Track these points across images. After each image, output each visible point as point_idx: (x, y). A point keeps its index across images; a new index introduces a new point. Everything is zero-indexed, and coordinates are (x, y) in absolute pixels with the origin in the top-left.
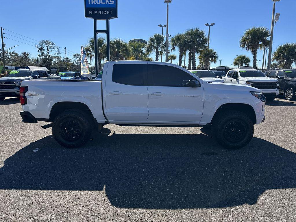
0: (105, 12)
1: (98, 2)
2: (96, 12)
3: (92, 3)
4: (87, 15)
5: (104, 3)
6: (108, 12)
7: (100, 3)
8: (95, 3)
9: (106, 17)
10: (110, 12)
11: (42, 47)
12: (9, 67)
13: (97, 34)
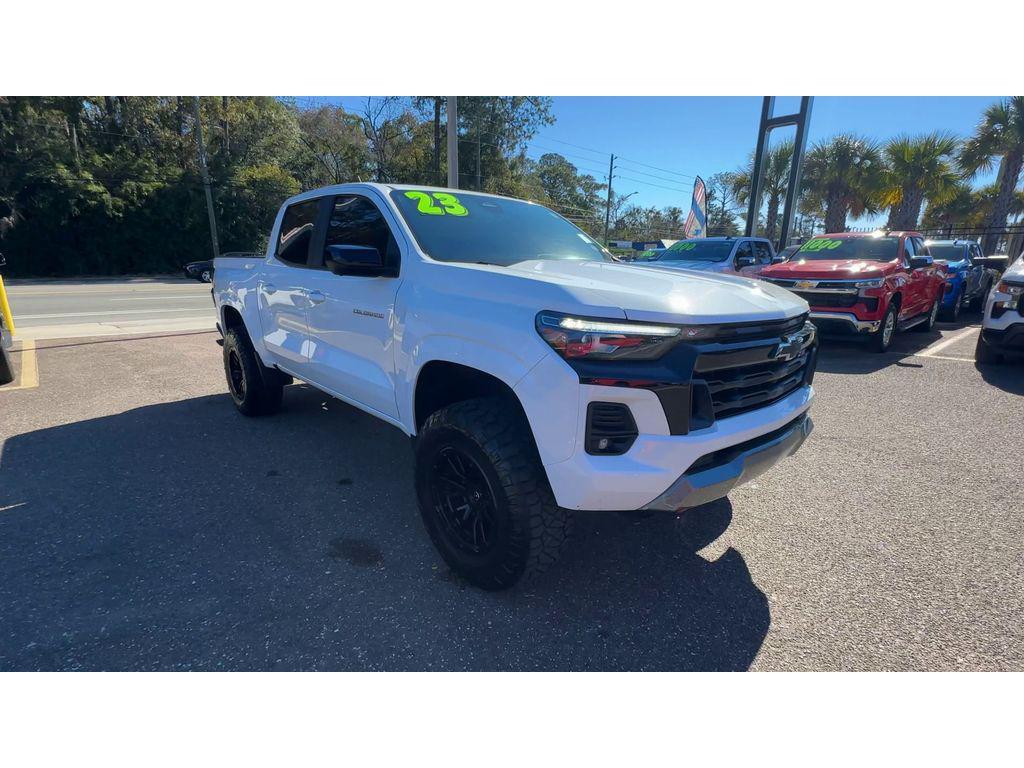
12: (619, 243)
13: (770, 130)
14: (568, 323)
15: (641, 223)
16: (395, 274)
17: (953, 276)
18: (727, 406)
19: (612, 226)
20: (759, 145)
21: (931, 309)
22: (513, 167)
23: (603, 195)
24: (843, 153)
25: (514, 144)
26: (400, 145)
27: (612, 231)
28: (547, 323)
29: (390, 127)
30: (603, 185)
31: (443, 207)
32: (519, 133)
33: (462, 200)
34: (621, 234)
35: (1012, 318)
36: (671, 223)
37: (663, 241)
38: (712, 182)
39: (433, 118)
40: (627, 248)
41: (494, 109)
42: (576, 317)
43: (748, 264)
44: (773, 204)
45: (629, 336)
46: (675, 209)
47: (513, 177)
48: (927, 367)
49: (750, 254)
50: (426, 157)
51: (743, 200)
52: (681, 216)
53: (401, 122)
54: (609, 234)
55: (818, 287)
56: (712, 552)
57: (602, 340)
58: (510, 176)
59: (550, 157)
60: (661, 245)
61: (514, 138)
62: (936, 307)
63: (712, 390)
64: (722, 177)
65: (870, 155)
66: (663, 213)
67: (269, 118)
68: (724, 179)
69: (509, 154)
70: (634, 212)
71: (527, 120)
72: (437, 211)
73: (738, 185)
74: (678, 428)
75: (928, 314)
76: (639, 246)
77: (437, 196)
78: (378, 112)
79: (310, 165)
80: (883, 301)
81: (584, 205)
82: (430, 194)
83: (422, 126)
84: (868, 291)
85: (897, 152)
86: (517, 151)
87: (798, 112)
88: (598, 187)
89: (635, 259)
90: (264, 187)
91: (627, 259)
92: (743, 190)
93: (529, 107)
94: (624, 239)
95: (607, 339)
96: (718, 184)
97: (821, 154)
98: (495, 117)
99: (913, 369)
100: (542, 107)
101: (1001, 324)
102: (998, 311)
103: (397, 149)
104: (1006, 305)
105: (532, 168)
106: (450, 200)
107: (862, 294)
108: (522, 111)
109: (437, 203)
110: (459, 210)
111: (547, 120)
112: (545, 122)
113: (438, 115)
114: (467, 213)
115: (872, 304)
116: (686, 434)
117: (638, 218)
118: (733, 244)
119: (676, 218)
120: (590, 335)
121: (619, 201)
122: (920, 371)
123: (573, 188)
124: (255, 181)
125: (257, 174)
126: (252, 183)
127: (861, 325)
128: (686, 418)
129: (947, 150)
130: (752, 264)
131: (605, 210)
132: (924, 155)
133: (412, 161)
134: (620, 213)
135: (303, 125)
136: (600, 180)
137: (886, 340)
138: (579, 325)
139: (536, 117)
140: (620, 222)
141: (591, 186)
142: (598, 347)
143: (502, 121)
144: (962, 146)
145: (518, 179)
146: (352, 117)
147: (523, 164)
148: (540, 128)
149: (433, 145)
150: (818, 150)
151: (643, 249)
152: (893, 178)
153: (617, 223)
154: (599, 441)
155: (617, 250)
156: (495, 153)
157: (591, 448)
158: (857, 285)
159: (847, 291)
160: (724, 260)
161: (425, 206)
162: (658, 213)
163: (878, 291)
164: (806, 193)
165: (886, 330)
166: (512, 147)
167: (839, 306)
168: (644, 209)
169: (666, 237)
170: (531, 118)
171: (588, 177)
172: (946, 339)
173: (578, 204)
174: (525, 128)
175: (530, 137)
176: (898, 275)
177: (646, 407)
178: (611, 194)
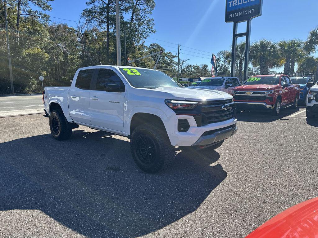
0: (246, 12)
1: (240, 2)
2: (236, 15)
3: (233, 5)
4: (228, 20)
5: (246, 2)
6: (250, 12)
7: (241, 3)
8: (236, 5)
9: (247, 18)
10: (252, 11)
11: (219, 58)
12: (183, 79)
13: (237, 38)
14: (172, 101)
15: (192, 71)
16: (124, 91)
17: (303, 89)
18: (210, 120)
19: (180, 72)
20: (233, 43)
21: (295, 101)
22: (139, 49)
23: (176, 60)
24: (263, 46)
25: (139, 41)
26: (92, 40)
27: (180, 74)
28: (167, 102)
29: (88, 33)
30: (176, 56)
31: (134, 73)
32: (141, 36)
33: (138, 70)
34: (184, 75)
35: (314, 103)
36: (203, 71)
37: (201, 78)
38: (219, 55)
39: (106, 30)
40: (187, 81)
41: (131, 27)
42: (174, 100)
43: (230, 86)
44: (241, 64)
45: (187, 104)
46: (205, 65)
47: (139, 53)
48: (290, 120)
49: (231, 83)
50: (103, 45)
51: (229, 62)
52: (208, 68)
53: (92, 31)
54: (179, 75)
55: (253, 94)
56: (213, 165)
57: (180, 105)
58: (138, 53)
59: (154, 45)
60: (200, 80)
61: (139, 38)
62: (297, 100)
63: (206, 116)
64: (223, 53)
65: (273, 47)
66: (200, 67)
67: (36, 30)
68: (224, 53)
69: (137, 44)
70: (188, 67)
71: (145, 31)
72: (133, 74)
73: (227, 57)
74: (199, 125)
75: (294, 103)
76: (191, 80)
77: (132, 70)
78: (83, 27)
79: (53, 48)
80: (275, 98)
81: (168, 64)
82: (129, 69)
83: (101, 33)
84: (269, 95)
85: (282, 45)
86: (141, 43)
87: (246, 32)
88: (174, 57)
89: (190, 85)
90: (34, 57)
91: (186, 86)
92: (229, 59)
93: (145, 26)
94: (185, 78)
95: (181, 105)
96: (221, 55)
97: (256, 46)
98: (131, 30)
99: (286, 121)
100: (150, 26)
101: (311, 105)
102: (310, 101)
103: (91, 42)
104: (312, 98)
105: (146, 49)
106: (135, 71)
107: (267, 96)
108: (142, 28)
109: (132, 72)
110: (138, 74)
111: (153, 31)
112: (151, 32)
113: (108, 29)
114: (140, 74)
115: (271, 99)
116: (201, 126)
117: (190, 69)
118: (224, 79)
119: (206, 68)
120: (178, 104)
121: (182, 62)
122: (287, 121)
123: (164, 57)
124: (30, 55)
125: (31, 51)
126: (28, 55)
127: (268, 106)
128: (201, 123)
129: (299, 45)
130: (231, 86)
131: (177, 66)
132: (291, 47)
133: (97, 46)
134: (183, 67)
135: (51, 32)
136: (174, 54)
137: (278, 111)
138: (175, 102)
139: (148, 30)
140: (183, 71)
141: (171, 57)
142: (179, 106)
143: (134, 32)
144: (304, 44)
145: (142, 54)
146: (71, 29)
147: (143, 48)
148: (150, 34)
149: (106, 40)
150: (255, 45)
151: (193, 81)
152: (282, 55)
153: (182, 71)
154: (181, 128)
155: (183, 82)
156: (132, 44)
157: (179, 130)
158: (265, 93)
159: (263, 95)
160: (221, 85)
161: (129, 73)
162: (198, 67)
163: (273, 95)
164: (252, 60)
165: (277, 108)
166: (139, 42)
167: (261, 100)
168: (193, 65)
169: (202, 76)
170: (146, 31)
171: (169, 53)
172: (300, 111)
173: (166, 64)
174: (144, 34)
175: (146, 38)
176: (279, 89)
177: (191, 120)
178: (179, 60)
